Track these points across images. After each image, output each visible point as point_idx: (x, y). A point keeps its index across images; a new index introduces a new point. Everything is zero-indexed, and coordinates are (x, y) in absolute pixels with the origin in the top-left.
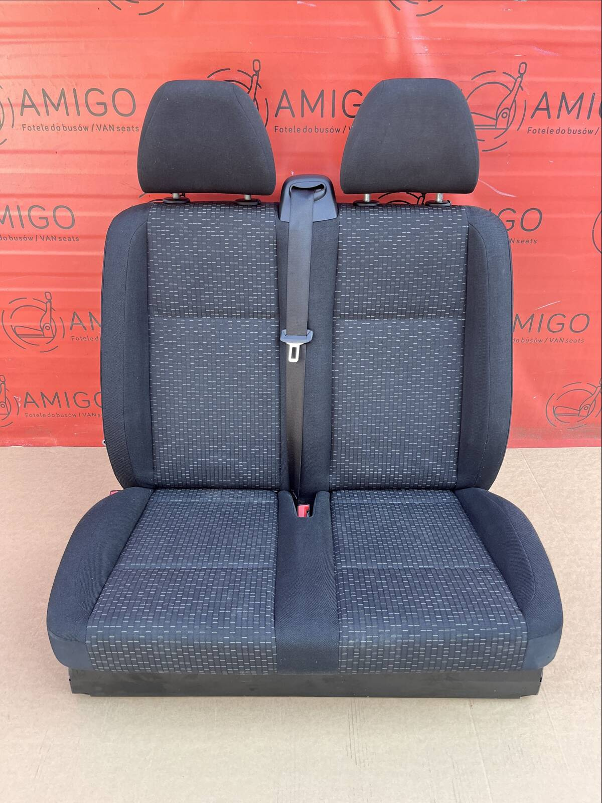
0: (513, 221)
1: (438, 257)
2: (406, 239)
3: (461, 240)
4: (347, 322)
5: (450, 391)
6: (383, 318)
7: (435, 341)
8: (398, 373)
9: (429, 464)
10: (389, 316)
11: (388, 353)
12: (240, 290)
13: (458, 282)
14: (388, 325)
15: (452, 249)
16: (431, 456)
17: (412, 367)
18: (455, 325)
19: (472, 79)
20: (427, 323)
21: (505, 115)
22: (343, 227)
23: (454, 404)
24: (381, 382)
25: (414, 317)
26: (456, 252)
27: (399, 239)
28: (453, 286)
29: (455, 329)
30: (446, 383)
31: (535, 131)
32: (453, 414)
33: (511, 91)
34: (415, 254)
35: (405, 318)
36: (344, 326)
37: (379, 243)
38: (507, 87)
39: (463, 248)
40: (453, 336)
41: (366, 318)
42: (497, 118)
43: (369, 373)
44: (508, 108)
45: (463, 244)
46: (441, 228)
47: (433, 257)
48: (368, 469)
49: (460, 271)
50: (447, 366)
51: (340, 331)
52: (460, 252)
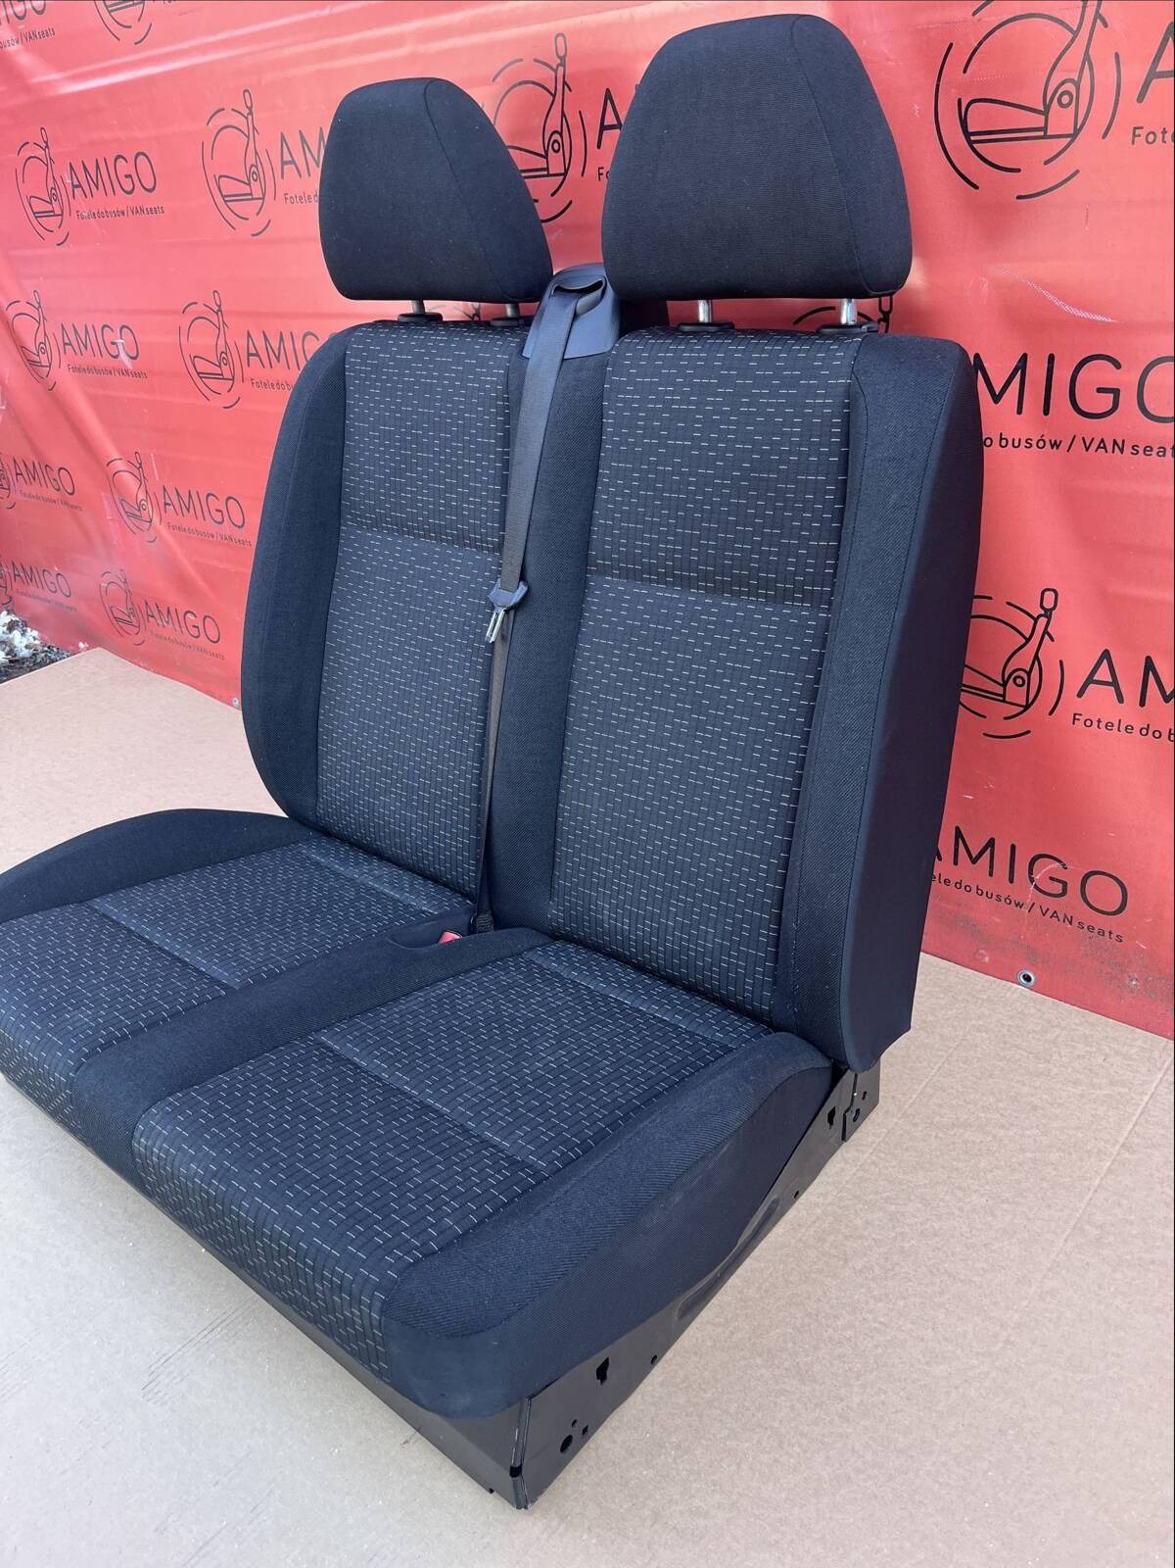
0: (1116, 392)
1: (780, 453)
2: (722, 404)
3: (833, 416)
4: (607, 582)
5: (772, 784)
6: (674, 584)
7: (763, 657)
8: (680, 713)
9: (713, 943)
10: (686, 583)
11: (669, 665)
12: (451, 488)
13: (822, 521)
14: (679, 600)
15: (811, 436)
16: (719, 926)
17: (709, 707)
18: (810, 627)
19: (974, 14)
20: (754, 611)
21: (1065, 99)
22: (613, 373)
23: (777, 815)
24: (649, 726)
25: (731, 592)
26: (820, 444)
27: (708, 404)
28: (810, 529)
29: (809, 636)
30: (768, 762)
31: (1151, 137)
32: (773, 840)
33: (1075, 34)
34: (735, 441)
35: (714, 590)
36: (602, 589)
37: (672, 411)
38: (1062, 23)
39: (835, 435)
40: (802, 653)
41: (642, 580)
42: (1047, 107)
43: (629, 702)
44: (1071, 81)
45: (835, 425)
46: (793, 382)
47: (770, 453)
48: (610, 915)
49: (826, 492)
50: (777, 720)
51: (593, 599)
52: (830, 444)
